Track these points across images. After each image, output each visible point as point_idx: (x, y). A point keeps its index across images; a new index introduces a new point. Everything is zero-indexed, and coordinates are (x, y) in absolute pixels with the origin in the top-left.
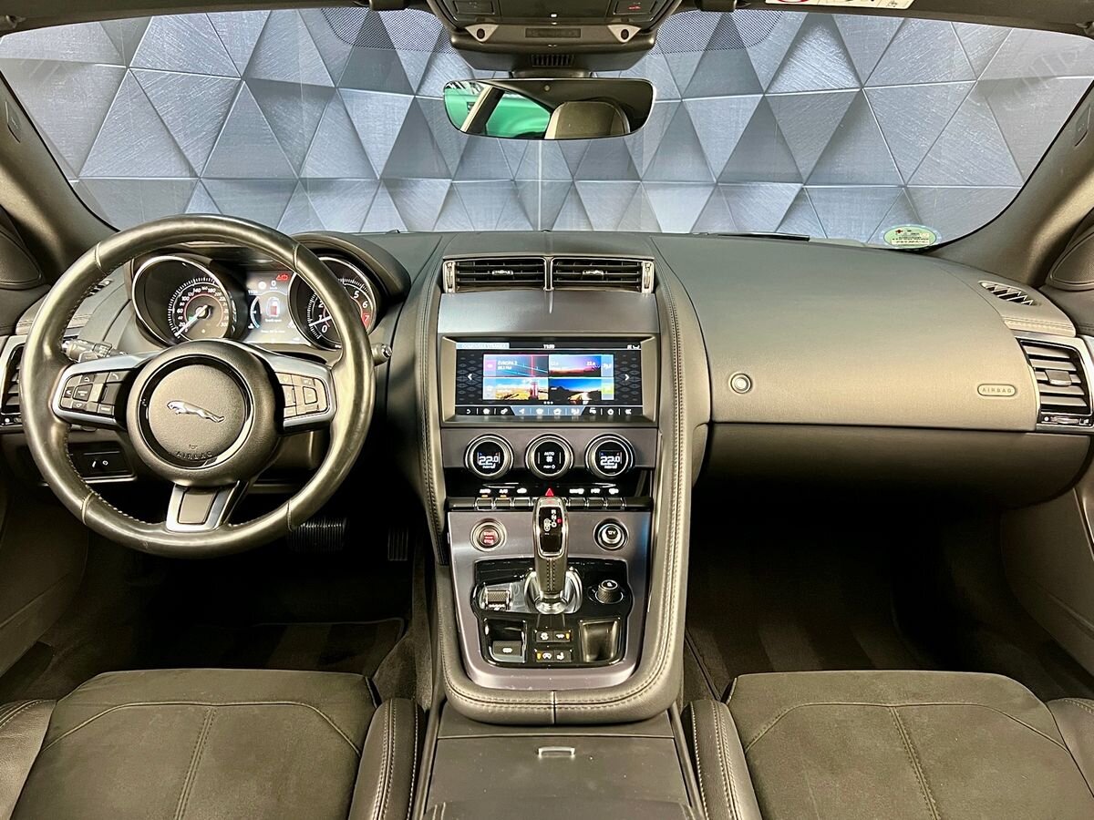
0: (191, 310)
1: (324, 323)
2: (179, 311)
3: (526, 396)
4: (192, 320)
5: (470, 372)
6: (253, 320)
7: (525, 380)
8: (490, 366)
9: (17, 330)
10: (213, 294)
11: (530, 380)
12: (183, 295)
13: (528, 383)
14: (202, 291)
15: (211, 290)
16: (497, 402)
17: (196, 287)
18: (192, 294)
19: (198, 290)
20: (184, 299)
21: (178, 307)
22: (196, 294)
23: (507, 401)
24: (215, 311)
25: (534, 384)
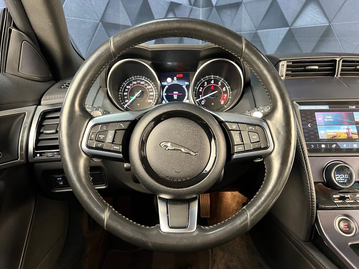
0: (132, 93)
1: (202, 100)
2: (125, 94)
3: (345, 136)
4: (133, 98)
5: (309, 123)
6: (165, 98)
7: (342, 127)
8: (320, 119)
9: (42, 102)
10: (143, 85)
11: (346, 127)
12: (127, 85)
13: (344, 128)
14: (137, 83)
15: (142, 83)
16: (328, 140)
17: (134, 81)
18: (132, 85)
19: (135, 83)
20: (128, 87)
21: (124, 91)
22: (134, 84)
23: (334, 140)
24: (145, 94)
25: (348, 129)
